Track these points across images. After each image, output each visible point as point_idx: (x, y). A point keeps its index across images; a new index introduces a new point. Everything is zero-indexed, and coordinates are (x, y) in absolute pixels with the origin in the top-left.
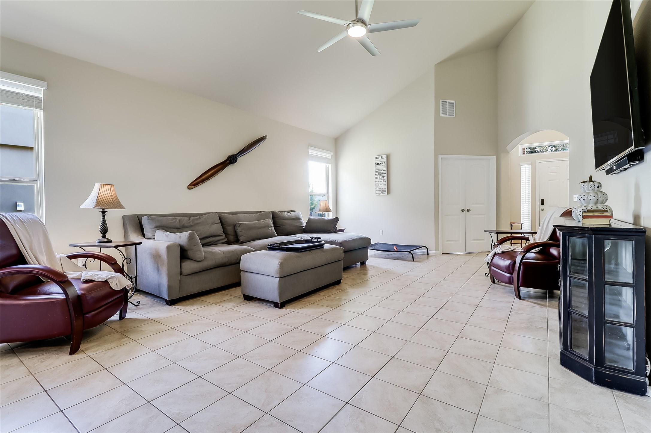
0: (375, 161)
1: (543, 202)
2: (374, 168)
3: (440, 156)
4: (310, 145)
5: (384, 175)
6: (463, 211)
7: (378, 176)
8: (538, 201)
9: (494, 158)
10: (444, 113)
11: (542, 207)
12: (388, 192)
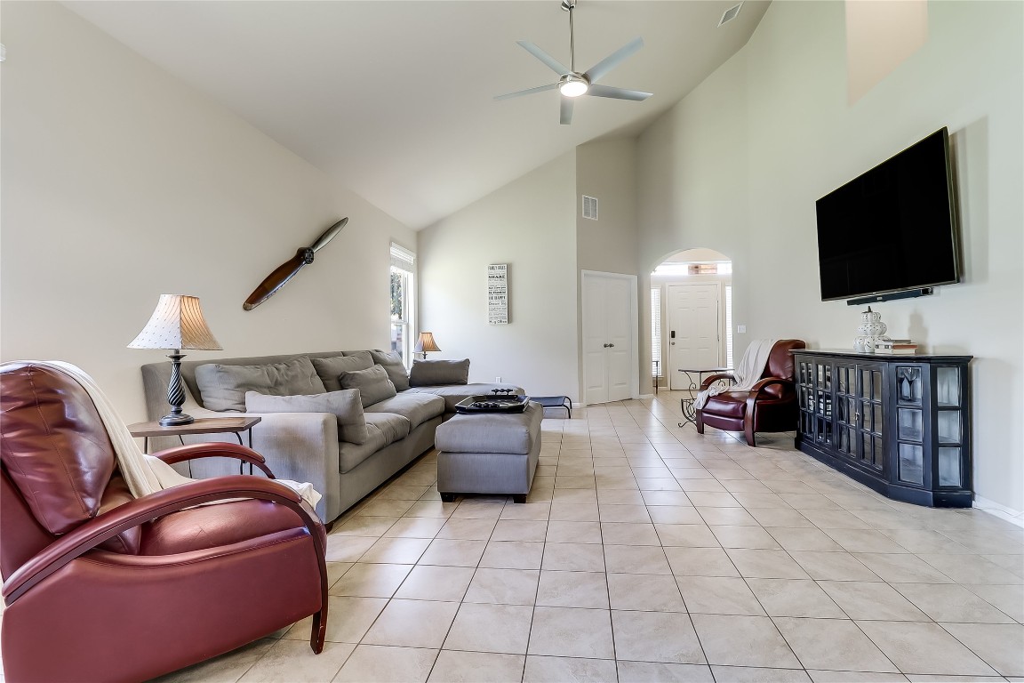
0: (487, 272)
1: (673, 335)
2: (486, 282)
3: (583, 272)
4: (391, 241)
5: (503, 295)
6: (605, 346)
7: (494, 295)
8: (669, 334)
9: (635, 278)
10: (587, 213)
11: (672, 340)
12: (510, 320)
